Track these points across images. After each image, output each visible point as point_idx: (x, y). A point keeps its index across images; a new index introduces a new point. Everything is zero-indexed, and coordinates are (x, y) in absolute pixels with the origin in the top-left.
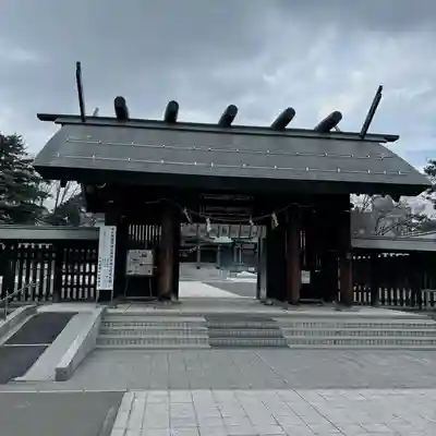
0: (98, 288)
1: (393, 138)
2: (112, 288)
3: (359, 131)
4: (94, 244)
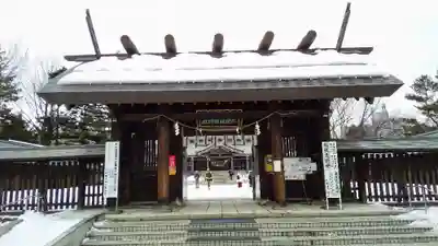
0: (106, 197)
2: (116, 195)
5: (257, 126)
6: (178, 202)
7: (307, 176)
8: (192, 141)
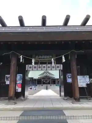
5: (63, 57)
6: (22, 98)
7: (87, 84)
8: (30, 67)
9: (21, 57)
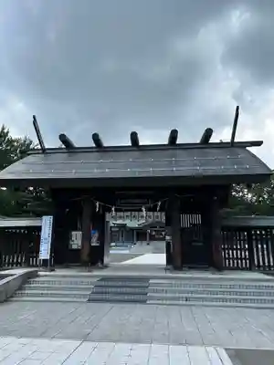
1: (259, 144)
2: (48, 258)
3: (229, 141)
4: (39, 229)
6: (99, 265)
9: (97, 204)
